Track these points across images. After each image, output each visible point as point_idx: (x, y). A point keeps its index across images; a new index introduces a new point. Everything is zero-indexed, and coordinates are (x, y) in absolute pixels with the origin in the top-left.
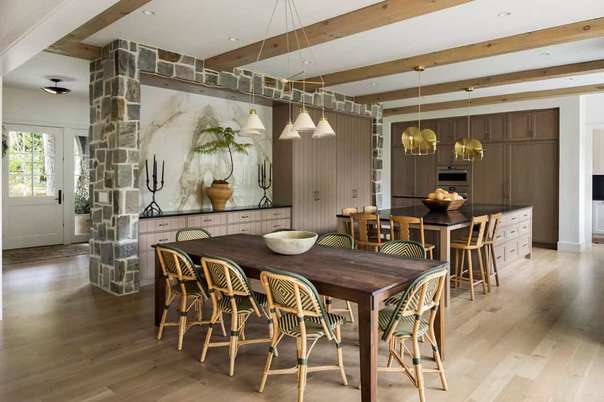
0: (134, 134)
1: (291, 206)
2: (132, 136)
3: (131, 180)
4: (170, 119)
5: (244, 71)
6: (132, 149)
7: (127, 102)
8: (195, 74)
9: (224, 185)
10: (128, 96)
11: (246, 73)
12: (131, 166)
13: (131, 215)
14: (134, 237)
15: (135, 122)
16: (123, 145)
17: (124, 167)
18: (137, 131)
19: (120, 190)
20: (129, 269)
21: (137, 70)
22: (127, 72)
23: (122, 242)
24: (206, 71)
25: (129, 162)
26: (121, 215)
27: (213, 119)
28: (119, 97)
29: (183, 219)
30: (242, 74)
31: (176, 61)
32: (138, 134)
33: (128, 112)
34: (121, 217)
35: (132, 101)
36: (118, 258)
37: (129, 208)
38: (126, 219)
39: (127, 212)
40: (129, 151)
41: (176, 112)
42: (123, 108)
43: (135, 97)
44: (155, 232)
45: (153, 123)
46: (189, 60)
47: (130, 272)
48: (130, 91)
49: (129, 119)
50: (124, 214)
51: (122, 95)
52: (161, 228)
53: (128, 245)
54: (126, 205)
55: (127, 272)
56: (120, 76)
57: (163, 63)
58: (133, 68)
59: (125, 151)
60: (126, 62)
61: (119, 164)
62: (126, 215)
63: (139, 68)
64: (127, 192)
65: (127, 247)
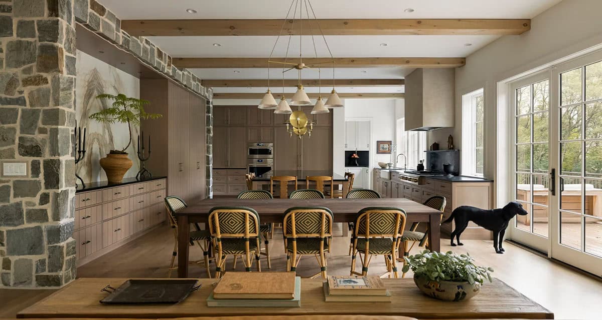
0: (71, 92)
1: (166, 177)
2: (69, 93)
3: (68, 147)
6: (69, 110)
7: (66, 53)
8: (115, 34)
10: (66, 45)
12: (68, 130)
13: (69, 189)
14: (72, 216)
15: (72, 78)
16: (62, 104)
17: (63, 130)
18: (74, 90)
19: (61, 158)
20: (68, 254)
21: (73, 16)
22: (65, 16)
23: (63, 222)
24: (122, 32)
25: (67, 126)
26: (62, 189)
28: (59, 45)
31: (102, 15)
32: (75, 92)
33: (67, 65)
34: (62, 191)
35: (69, 53)
36: (58, 241)
37: (68, 180)
38: (66, 193)
39: (66, 186)
40: (67, 112)
42: (63, 58)
43: (72, 47)
46: (111, 16)
47: (68, 258)
48: (68, 40)
49: (67, 74)
50: (64, 188)
51: (61, 43)
53: (67, 225)
54: (65, 177)
55: (66, 258)
56: (59, 18)
57: (93, 14)
58: (70, 12)
59: (64, 111)
60: (65, 4)
61: (59, 127)
62: (66, 189)
63: (75, 14)
64: (66, 161)
65: (67, 228)
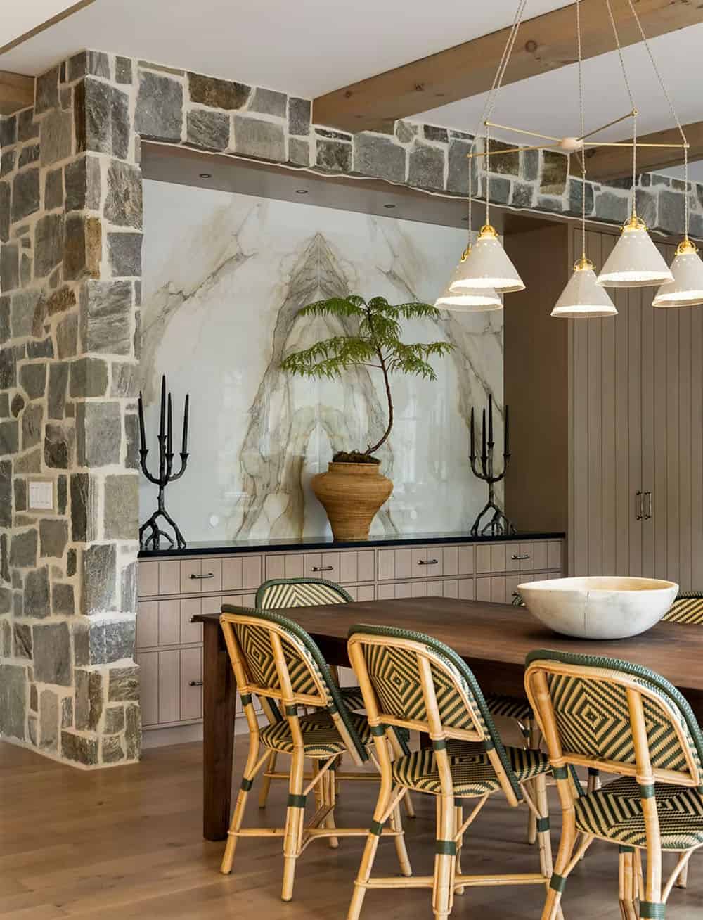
0: (127, 315)
1: (562, 536)
2: (121, 320)
3: (116, 446)
4: (214, 274)
5: (426, 128)
6: (120, 359)
7: (108, 227)
8: (286, 143)
9: (366, 468)
10: (110, 209)
11: (430, 132)
12: (117, 405)
13: (119, 543)
14: (126, 607)
15: (128, 283)
16: (97, 347)
17: (99, 409)
18: (134, 309)
19: (92, 471)
20: (113, 694)
21: (133, 136)
22: (108, 143)
23: (97, 618)
24: (318, 131)
25: (112, 396)
26: (93, 543)
27: (333, 272)
28: (88, 213)
29: (253, 561)
30: (420, 136)
31: (237, 108)
32: (137, 314)
33: (112, 255)
34: (93, 547)
35: (120, 225)
36: (85, 663)
37: (115, 523)
38: (105, 555)
39: (107, 536)
40: (114, 365)
41: (227, 255)
42: (98, 241)
43: (128, 210)
44: (178, 597)
45: (167, 286)
46: (271, 100)
47: (115, 704)
48: (116, 195)
49: (114, 275)
50: (100, 541)
51: (96, 206)
52: (194, 586)
53: (110, 627)
54: (106, 515)
55: (108, 704)
56: (89, 153)
57: (202, 112)
58: (122, 130)
59: (102, 363)
60: (105, 115)
61: (88, 400)
62: (107, 542)
63: (138, 129)
64: (109, 478)
65: (108, 635)
